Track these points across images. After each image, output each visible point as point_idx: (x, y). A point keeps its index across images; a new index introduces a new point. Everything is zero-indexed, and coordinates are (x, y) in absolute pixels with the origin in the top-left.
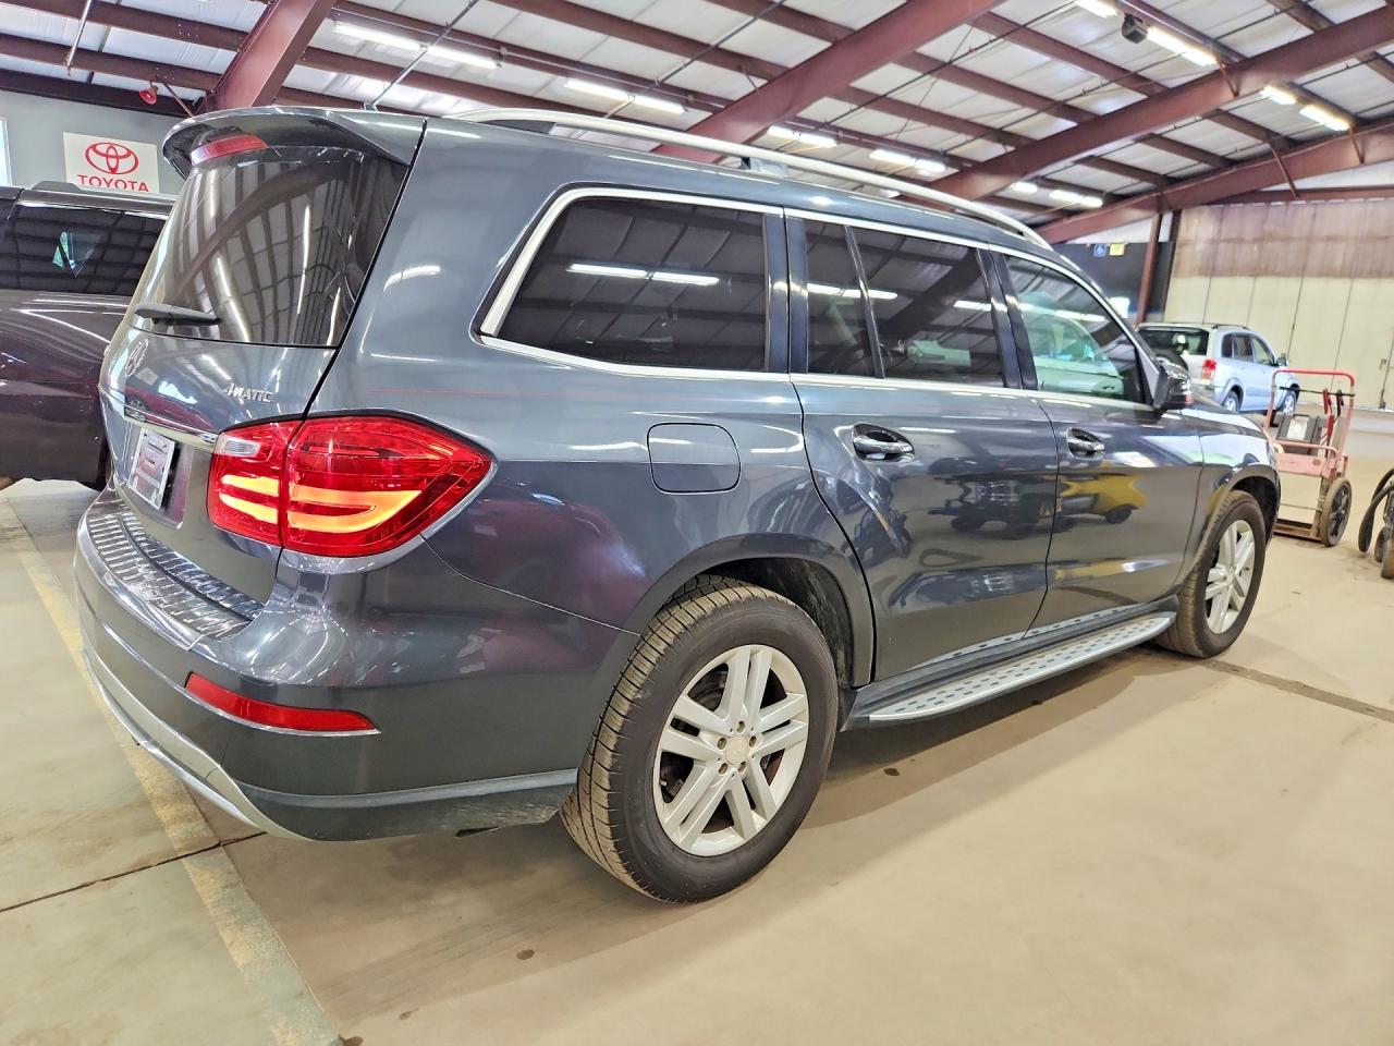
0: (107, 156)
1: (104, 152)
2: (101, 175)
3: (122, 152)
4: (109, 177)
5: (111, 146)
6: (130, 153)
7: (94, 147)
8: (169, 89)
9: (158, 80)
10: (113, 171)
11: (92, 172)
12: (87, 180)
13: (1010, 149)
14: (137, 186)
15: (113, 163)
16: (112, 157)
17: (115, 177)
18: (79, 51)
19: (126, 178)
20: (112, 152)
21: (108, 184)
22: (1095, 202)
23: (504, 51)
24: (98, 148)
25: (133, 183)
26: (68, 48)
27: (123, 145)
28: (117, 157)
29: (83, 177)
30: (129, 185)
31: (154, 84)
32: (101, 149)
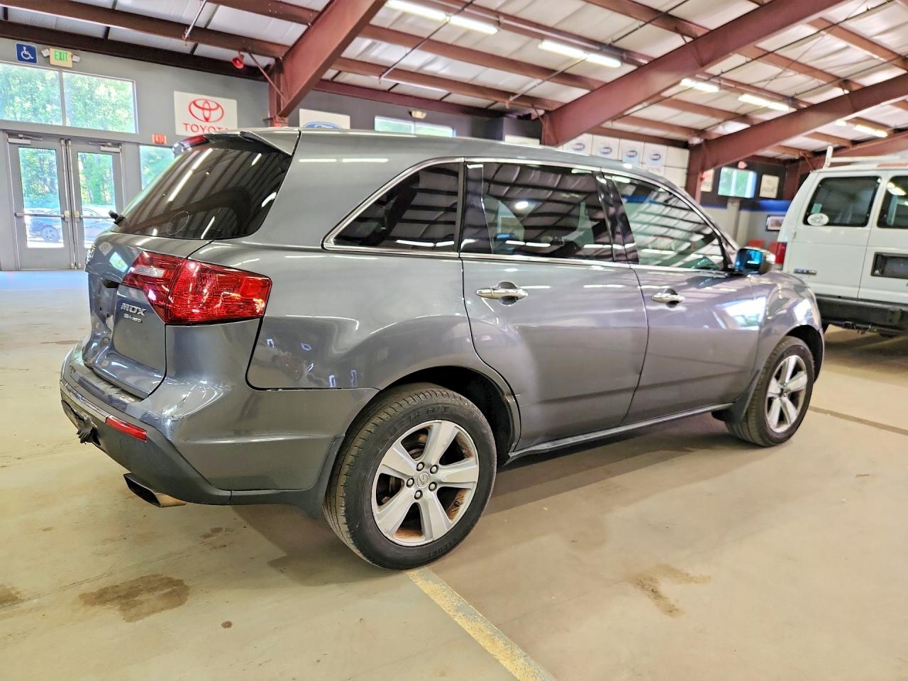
0: (203, 109)
1: (201, 106)
2: (199, 123)
3: (213, 106)
4: (204, 124)
5: (206, 102)
6: (218, 106)
7: (194, 103)
8: (253, 58)
9: (245, 50)
10: (207, 120)
11: (192, 121)
12: (189, 127)
13: (847, 92)
15: (207, 113)
16: (207, 109)
17: (208, 125)
18: (195, 28)
19: (214, 125)
20: (206, 106)
21: (203, 130)
22: (882, 134)
23: (502, 20)
24: (198, 103)
26: (188, 26)
27: (213, 100)
28: (210, 110)
29: (186, 124)
31: (242, 53)
32: (200, 103)
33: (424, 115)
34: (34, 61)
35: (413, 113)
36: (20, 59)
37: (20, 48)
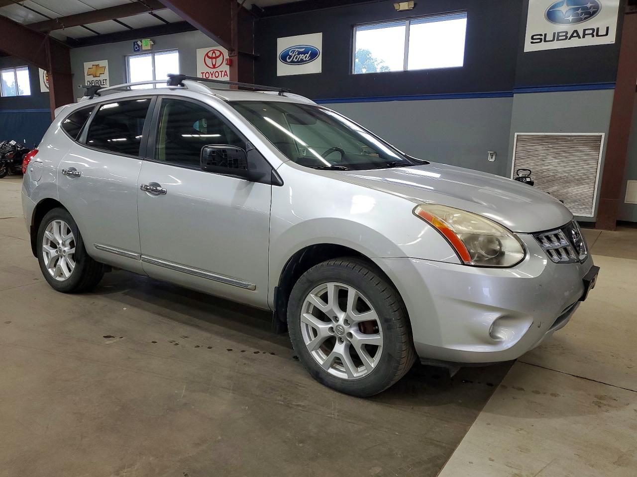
0: (212, 58)
2: (209, 71)
3: (218, 53)
4: (213, 70)
5: (214, 52)
6: (221, 53)
7: (207, 54)
10: (214, 66)
11: (206, 69)
12: (204, 74)
14: (223, 73)
15: (214, 60)
16: (214, 58)
17: (215, 70)
19: (218, 70)
20: (214, 56)
21: (212, 75)
25: (221, 72)
27: (218, 49)
30: (220, 73)
32: (210, 55)
33: (412, 5)
34: (138, 50)
35: (396, 6)
36: (135, 51)
37: (134, 43)
